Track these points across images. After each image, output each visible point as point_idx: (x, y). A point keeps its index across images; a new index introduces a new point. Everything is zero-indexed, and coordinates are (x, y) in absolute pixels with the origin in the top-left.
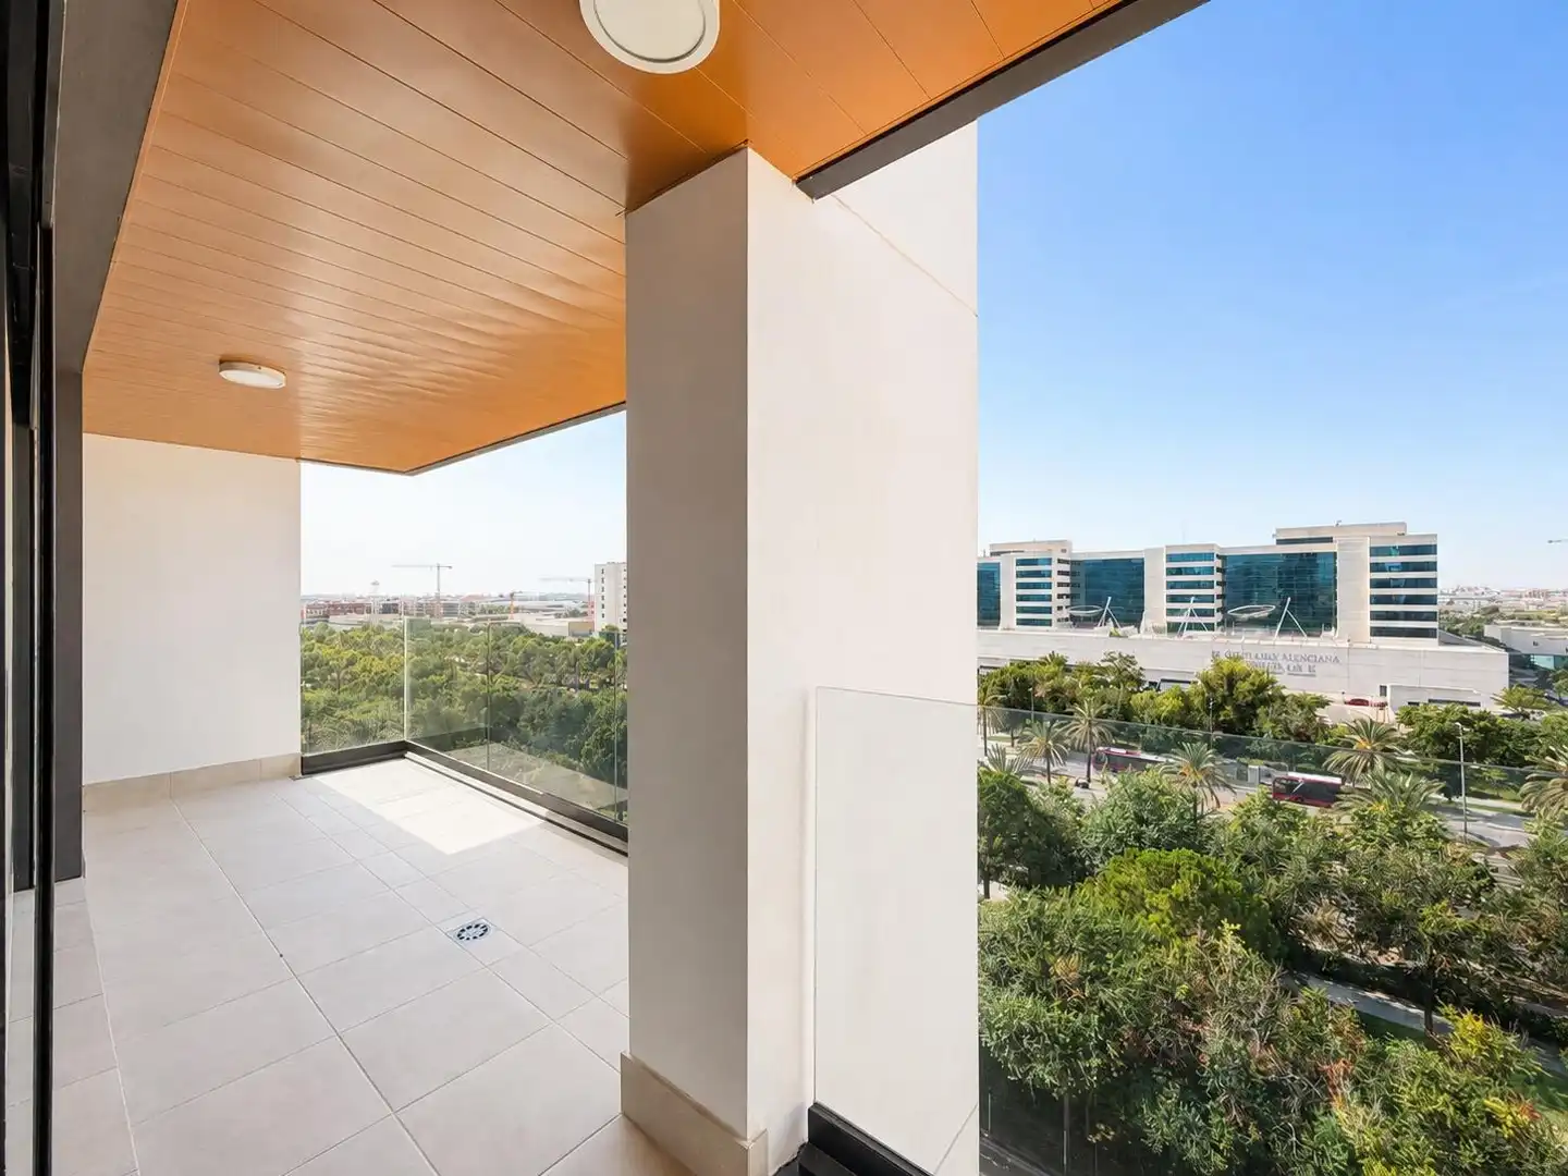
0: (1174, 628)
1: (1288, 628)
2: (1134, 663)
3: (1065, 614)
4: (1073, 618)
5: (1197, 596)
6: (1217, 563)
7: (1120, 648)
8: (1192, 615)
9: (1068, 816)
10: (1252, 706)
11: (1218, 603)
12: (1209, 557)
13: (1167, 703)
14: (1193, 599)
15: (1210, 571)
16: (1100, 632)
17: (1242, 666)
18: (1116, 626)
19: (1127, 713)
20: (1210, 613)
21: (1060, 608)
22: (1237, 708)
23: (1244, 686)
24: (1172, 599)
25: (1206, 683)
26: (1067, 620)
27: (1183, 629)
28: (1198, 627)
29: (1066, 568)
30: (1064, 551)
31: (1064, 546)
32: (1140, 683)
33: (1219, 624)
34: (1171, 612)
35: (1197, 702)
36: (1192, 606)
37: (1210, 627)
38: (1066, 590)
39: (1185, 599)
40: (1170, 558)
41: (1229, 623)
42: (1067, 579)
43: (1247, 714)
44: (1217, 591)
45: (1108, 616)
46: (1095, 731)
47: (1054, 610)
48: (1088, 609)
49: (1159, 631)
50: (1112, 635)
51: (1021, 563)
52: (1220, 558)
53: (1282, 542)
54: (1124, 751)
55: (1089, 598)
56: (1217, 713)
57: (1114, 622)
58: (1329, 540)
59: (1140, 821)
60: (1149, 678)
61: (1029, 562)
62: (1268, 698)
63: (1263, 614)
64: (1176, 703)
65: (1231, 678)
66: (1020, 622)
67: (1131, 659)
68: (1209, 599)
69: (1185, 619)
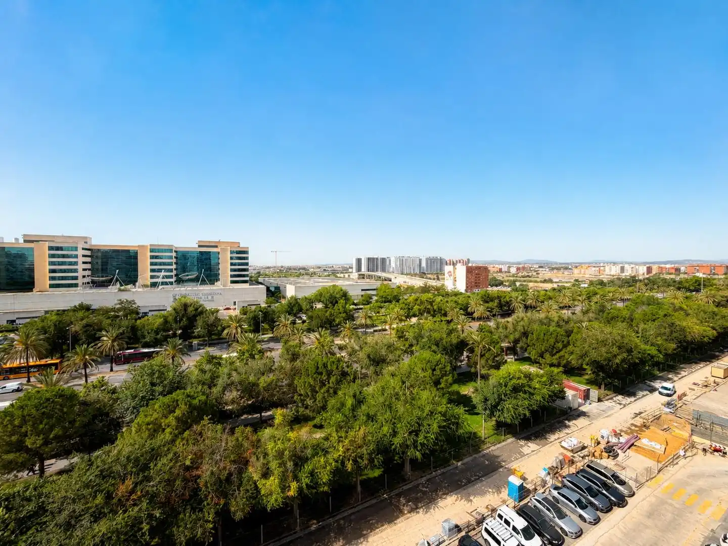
0: (154, 285)
1: (203, 282)
2: (135, 303)
3: (88, 280)
4: (93, 282)
5: (165, 269)
6: (174, 254)
7: (125, 296)
8: (163, 278)
10: (195, 316)
11: (174, 272)
12: (171, 251)
14: (163, 271)
15: (171, 257)
16: (113, 289)
17: (188, 301)
18: (121, 285)
19: (134, 329)
20: (171, 277)
21: (84, 277)
22: (189, 319)
23: (190, 309)
24: (152, 270)
25: (175, 309)
26: (88, 283)
27: (159, 285)
28: (166, 284)
29: (88, 253)
30: (86, 243)
31: (85, 240)
32: (138, 314)
33: (175, 281)
34: (152, 277)
35: (170, 319)
36: (163, 274)
37: (171, 283)
38: (88, 266)
39: (160, 270)
40: (152, 250)
41: (179, 281)
42: (89, 259)
43: (192, 320)
44: (174, 267)
45: (117, 280)
46: (115, 344)
47: (80, 278)
48: (102, 277)
49: (145, 286)
50: (120, 290)
51: (51, 248)
52: (176, 252)
53: (200, 246)
54: (132, 351)
55: (104, 270)
56: (180, 323)
57: (120, 283)
58: (216, 247)
59: (153, 384)
60: (142, 311)
61: (58, 249)
62: (199, 311)
63: (193, 277)
64: (160, 321)
65: (186, 306)
66: (51, 286)
67: (133, 302)
68: (171, 271)
69: (160, 280)
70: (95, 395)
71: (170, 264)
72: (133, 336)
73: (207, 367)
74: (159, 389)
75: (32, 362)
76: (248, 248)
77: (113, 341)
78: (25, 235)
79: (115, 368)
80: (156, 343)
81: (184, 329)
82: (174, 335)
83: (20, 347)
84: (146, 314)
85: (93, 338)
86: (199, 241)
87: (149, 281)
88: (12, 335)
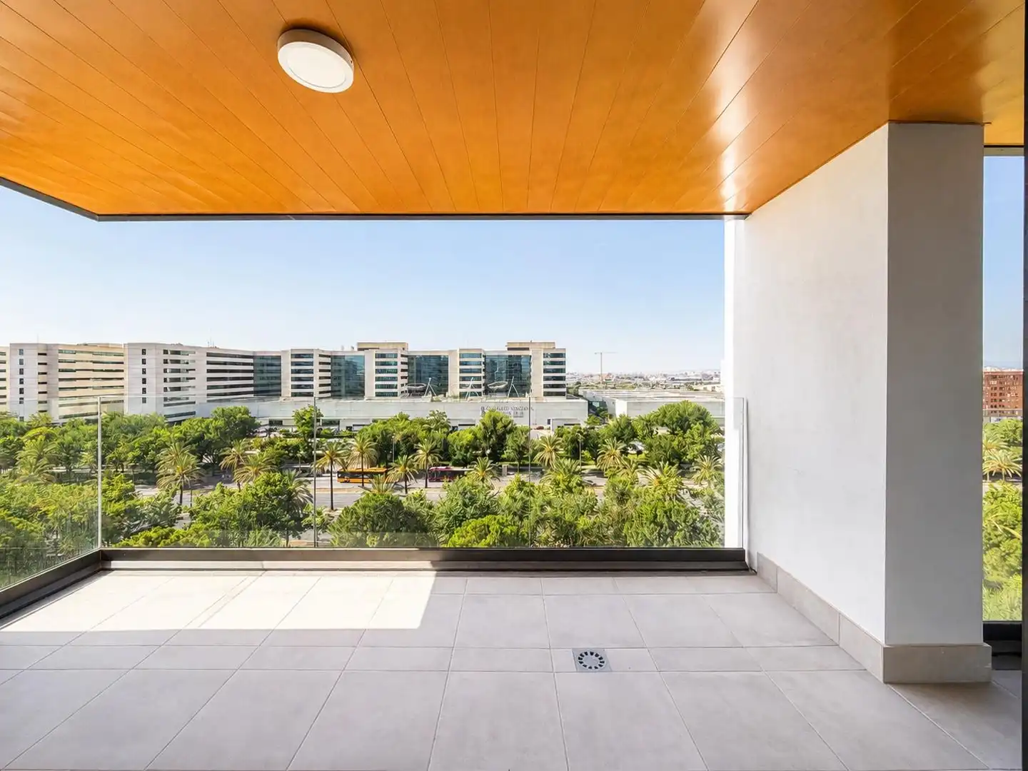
0: (463, 395)
1: (513, 394)
2: (445, 416)
3: (405, 388)
4: (410, 391)
5: (474, 377)
6: (483, 360)
7: (439, 408)
8: (472, 388)
9: (424, 511)
10: (504, 434)
11: (483, 381)
12: (480, 355)
13: (466, 436)
14: (472, 379)
15: (480, 363)
16: (427, 398)
17: (498, 415)
18: (433, 395)
19: (446, 444)
20: (479, 386)
21: (402, 385)
22: (498, 437)
23: (499, 425)
24: (461, 379)
25: (483, 424)
26: (406, 392)
27: (468, 396)
28: (475, 394)
29: (405, 360)
30: (404, 349)
31: (404, 346)
32: (448, 427)
33: (484, 392)
34: (461, 386)
35: (480, 435)
36: (471, 383)
37: (480, 394)
38: (406, 374)
39: (468, 379)
40: (462, 356)
41: (488, 391)
42: (406, 367)
43: (501, 439)
44: (482, 374)
45: (430, 389)
46: (430, 458)
47: (399, 386)
48: (418, 386)
49: (455, 397)
50: (432, 401)
51: (378, 356)
52: (485, 356)
53: (509, 349)
54: (445, 467)
55: (420, 379)
56: (489, 440)
57: (432, 393)
58: (528, 349)
59: (465, 505)
60: (453, 424)
61: (383, 356)
62: (509, 429)
63: (502, 386)
64: (470, 437)
65: (495, 421)
66: (378, 395)
67: (443, 414)
68: (479, 379)
69: (469, 390)
70: (414, 506)
71: (479, 371)
72: (444, 452)
73: (519, 495)
74: (470, 510)
75: (366, 468)
76: (564, 349)
77: (427, 455)
78: (359, 344)
79: (430, 484)
80: (465, 462)
81: (493, 447)
82: (484, 455)
83: (356, 453)
84: (454, 429)
85: (412, 450)
86: (508, 343)
87: (457, 391)
88: (350, 441)
